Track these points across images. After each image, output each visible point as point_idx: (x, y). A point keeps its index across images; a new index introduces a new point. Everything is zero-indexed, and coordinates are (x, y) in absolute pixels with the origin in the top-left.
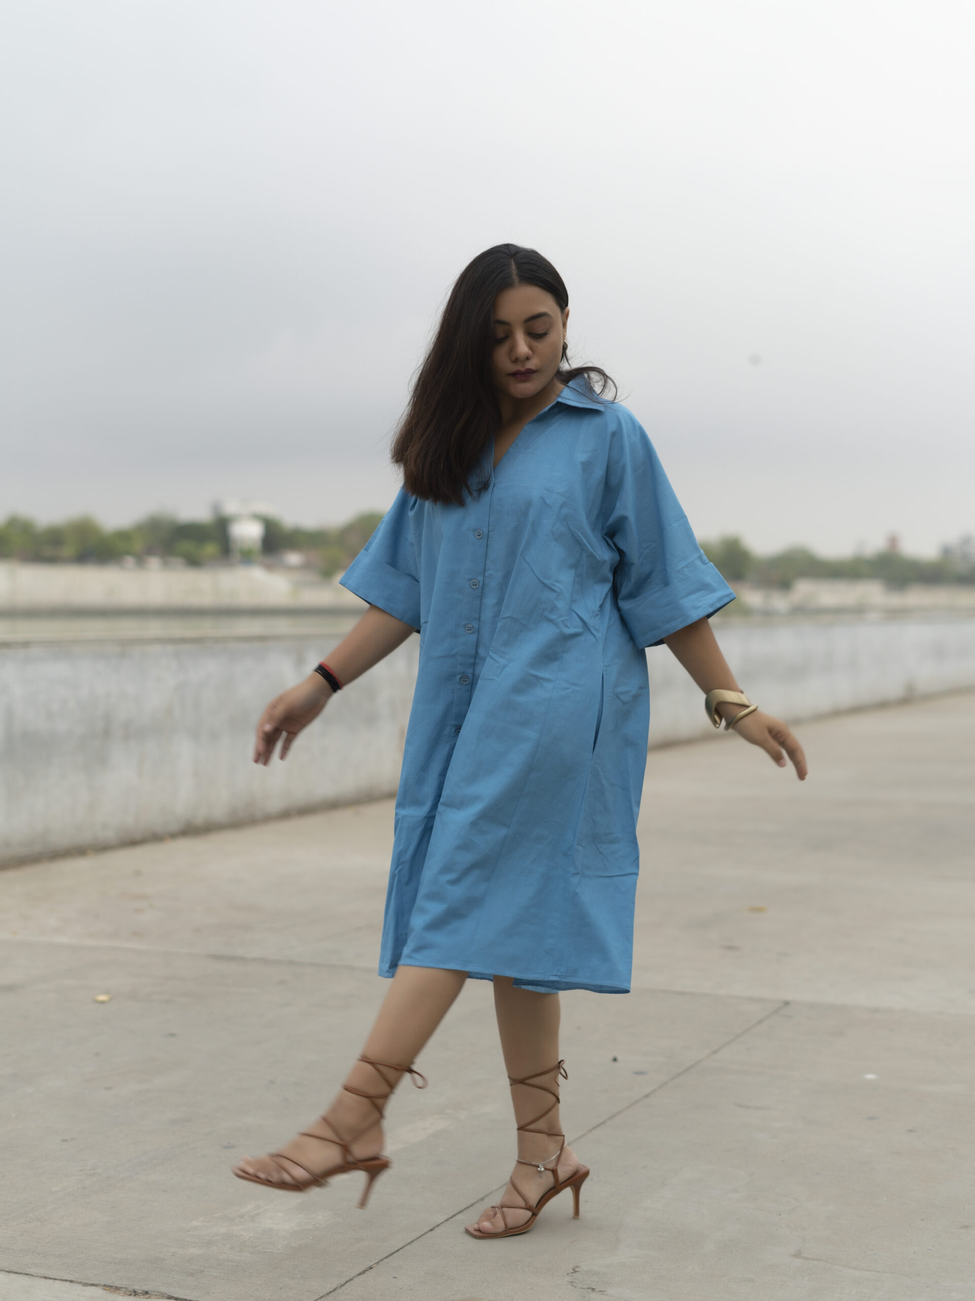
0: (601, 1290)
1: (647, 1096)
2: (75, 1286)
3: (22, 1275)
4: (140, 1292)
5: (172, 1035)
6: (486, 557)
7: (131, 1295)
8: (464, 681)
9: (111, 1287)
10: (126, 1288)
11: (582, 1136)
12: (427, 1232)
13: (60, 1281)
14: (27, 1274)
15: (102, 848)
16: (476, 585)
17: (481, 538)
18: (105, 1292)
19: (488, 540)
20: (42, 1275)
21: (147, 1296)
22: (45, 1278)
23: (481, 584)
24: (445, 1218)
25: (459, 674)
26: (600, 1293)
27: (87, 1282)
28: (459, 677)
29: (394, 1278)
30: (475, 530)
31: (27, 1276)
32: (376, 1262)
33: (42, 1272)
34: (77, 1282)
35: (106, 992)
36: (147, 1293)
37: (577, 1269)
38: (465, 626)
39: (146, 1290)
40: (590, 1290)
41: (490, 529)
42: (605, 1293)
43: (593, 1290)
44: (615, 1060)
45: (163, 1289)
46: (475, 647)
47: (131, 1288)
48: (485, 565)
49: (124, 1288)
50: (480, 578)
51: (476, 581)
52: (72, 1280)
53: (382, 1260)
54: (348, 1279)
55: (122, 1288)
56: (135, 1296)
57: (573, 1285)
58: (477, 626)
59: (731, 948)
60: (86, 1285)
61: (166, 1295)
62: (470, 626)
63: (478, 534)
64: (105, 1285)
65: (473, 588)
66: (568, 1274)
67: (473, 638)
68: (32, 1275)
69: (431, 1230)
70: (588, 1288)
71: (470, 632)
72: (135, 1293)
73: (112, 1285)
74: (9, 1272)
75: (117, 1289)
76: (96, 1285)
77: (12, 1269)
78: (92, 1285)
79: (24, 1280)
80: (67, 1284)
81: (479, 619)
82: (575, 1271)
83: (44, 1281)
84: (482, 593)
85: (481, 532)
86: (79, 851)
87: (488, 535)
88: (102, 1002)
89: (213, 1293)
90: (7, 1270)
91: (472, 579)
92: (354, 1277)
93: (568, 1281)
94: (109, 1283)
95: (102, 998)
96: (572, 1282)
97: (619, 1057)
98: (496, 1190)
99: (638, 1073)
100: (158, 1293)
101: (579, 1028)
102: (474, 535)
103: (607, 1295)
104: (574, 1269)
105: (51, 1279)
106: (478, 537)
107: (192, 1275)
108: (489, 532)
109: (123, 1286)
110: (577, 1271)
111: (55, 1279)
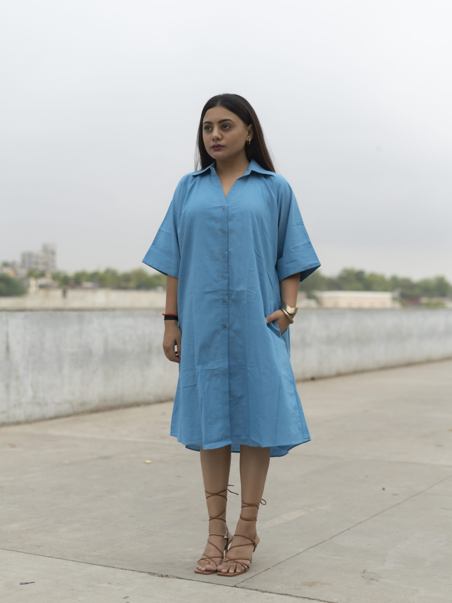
0: (376, 580)
1: (399, 504)
2: (135, 572)
3: (111, 568)
4: (164, 575)
5: (179, 476)
6: (228, 242)
7: (160, 576)
8: (224, 303)
9: (151, 573)
10: (158, 574)
11: (368, 519)
12: (295, 555)
13: (128, 570)
14: (114, 567)
15: (147, 403)
16: (225, 256)
17: (225, 234)
18: (149, 575)
19: (228, 234)
20: (120, 568)
21: (168, 577)
22: (122, 569)
23: (227, 255)
24: (304, 550)
25: (221, 299)
26: (376, 581)
27: (140, 571)
28: (221, 301)
29: (280, 572)
30: (221, 230)
31: (114, 568)
32: (272, 566)
33: (120, 567)
34: (136, 571)
35: (149, 459)
36: (167, 576)
37: (365, 571)
38: (222, 276)
39: (167, 574)
40: (371, 580)
41: (228, 229)
42: (378, 581)
43: (373, 579)
44: (384, 489)
45: (175, 575)
46: (227, 286)
47: (160, 574)
48: (228, 246)
49: (157, 574)
50: (226, 253)
51: (225, 254)
52: (134, 570)
53: (275, 566)
54: (259, 573)
55: (156, 574)
56: (162, 577)
57: (363, 578)
58: (227, 276)
59: (439, 446)
60: (140, 572)
61: (176, 577)
62: (224, 276)
63: (223, 232)
64: (148, 572)
65: (224, 258)
66: (361, 573)
67: (226, 281)
68: (116, 568)
69: (297, 554)
70: (370, 579)
71: (224, 279)
72: (162, 576)
73: (152, 572)
74: (106, 566)
75: (154, 574)
76: (145, 572)
77: (107, 565)
78: (143, 572)
79: (112, 570)
80: (131, 571)
81: (228, 272)
82: (364, 572)
83: (121, 570)
84: (228, 260)
85: (224, 230)
86: (137, 404)
87: (228, 232)
88: (148, 463)
89: (197, 576)
90: (105, 565)
91: (222, 254)
92: (261, 572)
93: (361, 576)
94: (150, 571)
95: (148, 461)
96: (363, 576)
97: (386, 488)
98: (328, 540)
99: (395, 495)
100: (172, 576)
101: (367, 476)
102: (221, 232)
103: (379, 582)
104: (364, 571)
105: (124, 569)
106: (223, 233)
107: (188, 569)
108: (228, 230)
109: (157, 573)
110: (365, 572)
111: (126, 569)
